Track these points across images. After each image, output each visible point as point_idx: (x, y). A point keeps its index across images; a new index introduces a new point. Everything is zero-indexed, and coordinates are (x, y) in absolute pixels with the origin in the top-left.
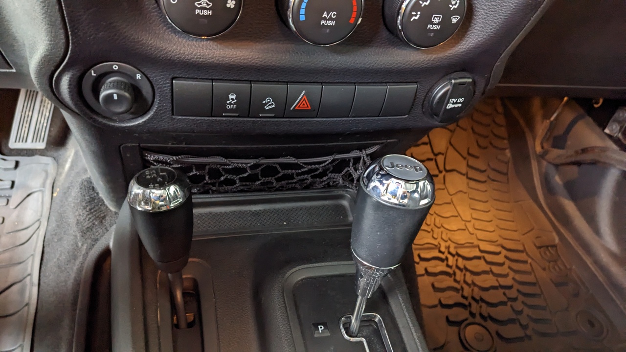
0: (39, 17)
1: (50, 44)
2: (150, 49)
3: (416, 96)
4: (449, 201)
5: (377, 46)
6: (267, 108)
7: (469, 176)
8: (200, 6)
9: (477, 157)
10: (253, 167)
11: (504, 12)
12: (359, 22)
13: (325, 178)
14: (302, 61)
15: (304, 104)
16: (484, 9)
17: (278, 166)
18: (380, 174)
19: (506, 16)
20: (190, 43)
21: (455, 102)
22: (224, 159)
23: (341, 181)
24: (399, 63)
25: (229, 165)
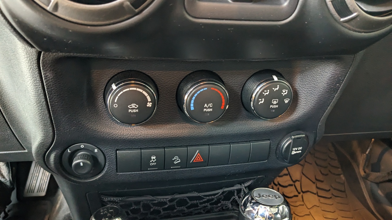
0: (38, 121)
1: (44, 136)
2: (102, 134)
3: (270, 148)
4: (308, 213)
5: (241, 120)
6: (175, 163)
7: (319, 194)
8: (131, 107)
9: (322, 181)
10: (171, 201)
11: (317, 94)
12: (227, 108)
13: (219, 205)
14: (195, 133)
15: (199, 159)
16: (304, 93)
17: (187, 199)
18: (252, 202)
19: (318, 96)
20: (127, 128)
21: (296, 150)
22: (152, 197)
23: (230, 206)
24: (256, 129)
25: (155, 200)
